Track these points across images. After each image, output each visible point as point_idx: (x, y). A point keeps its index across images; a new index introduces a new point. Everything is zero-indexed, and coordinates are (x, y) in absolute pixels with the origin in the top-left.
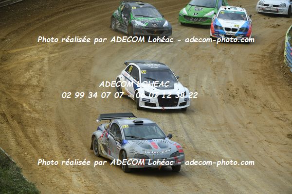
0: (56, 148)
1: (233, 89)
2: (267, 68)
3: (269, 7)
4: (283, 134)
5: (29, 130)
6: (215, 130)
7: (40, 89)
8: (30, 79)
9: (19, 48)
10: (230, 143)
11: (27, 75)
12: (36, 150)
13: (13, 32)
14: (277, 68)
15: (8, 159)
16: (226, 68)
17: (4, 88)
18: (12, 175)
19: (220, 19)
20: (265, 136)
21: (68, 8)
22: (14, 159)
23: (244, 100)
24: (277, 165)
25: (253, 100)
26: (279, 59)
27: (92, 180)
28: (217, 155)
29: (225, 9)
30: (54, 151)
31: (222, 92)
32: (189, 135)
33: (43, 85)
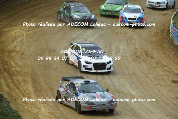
0: (31, 89)
1: (139, 53)
2: (159, 40)
3: (154, 3)
4: (169, 81)
5: (15, 78)
6: (128, 78)
7: (21, 53)
8: (15, 47)
9: (8, 28)
10: (137, 86)
11: (13, 45)
12: (19, 90)
13: (5, 18)
14: (165, 40)
15: (2, 96)
16: (134, 40)
18: (4, 106)
20: (158, 82)
21: (38, 3)
22: (5, 96)
23: (145, 60)
24: (165, 100)
25: (151, 60)
26: (167, 34)
27: (53, 108)
28: (129, 93)
30: (30, 91)
31: (132, 54)
32: (112, 81)
33: (23, 51)
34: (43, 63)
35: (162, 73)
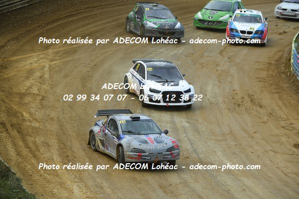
0: (56, 157)
1: (238, 97)
2: (273, 76)
3: (287, 11)
4: (290, 144)
5: (30, 139)
7: (41, 97)
8: (31, 88)
9: (19, 56)
10: (235, 153)
11: (27, 83)
12: (37, 160)
13: (13, 39)
15: (8, 170)
16: (231, 76)
17: (3, 97)
18: (11, 186)
19: (235, 22)
20: (271, 146)
21: (68, 14)
22: (14, 170)
23: (249, 109)
24: (283, 176)
25: (259, 109)
26: (285, 66)
27: (94, 191)
29: (241, 12)
30: (55, 161)
31: (227, 100)
32: (193, 145)
33: (43, 94)
34: (77, 114)
35: (276, 131)
